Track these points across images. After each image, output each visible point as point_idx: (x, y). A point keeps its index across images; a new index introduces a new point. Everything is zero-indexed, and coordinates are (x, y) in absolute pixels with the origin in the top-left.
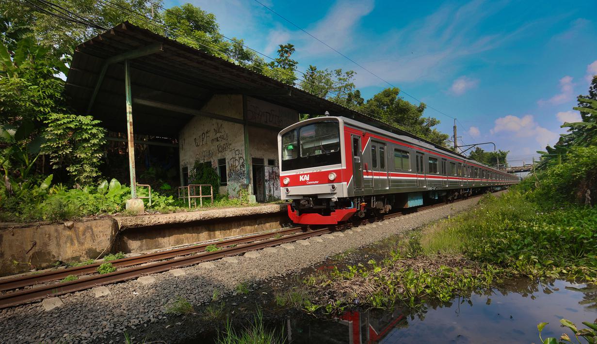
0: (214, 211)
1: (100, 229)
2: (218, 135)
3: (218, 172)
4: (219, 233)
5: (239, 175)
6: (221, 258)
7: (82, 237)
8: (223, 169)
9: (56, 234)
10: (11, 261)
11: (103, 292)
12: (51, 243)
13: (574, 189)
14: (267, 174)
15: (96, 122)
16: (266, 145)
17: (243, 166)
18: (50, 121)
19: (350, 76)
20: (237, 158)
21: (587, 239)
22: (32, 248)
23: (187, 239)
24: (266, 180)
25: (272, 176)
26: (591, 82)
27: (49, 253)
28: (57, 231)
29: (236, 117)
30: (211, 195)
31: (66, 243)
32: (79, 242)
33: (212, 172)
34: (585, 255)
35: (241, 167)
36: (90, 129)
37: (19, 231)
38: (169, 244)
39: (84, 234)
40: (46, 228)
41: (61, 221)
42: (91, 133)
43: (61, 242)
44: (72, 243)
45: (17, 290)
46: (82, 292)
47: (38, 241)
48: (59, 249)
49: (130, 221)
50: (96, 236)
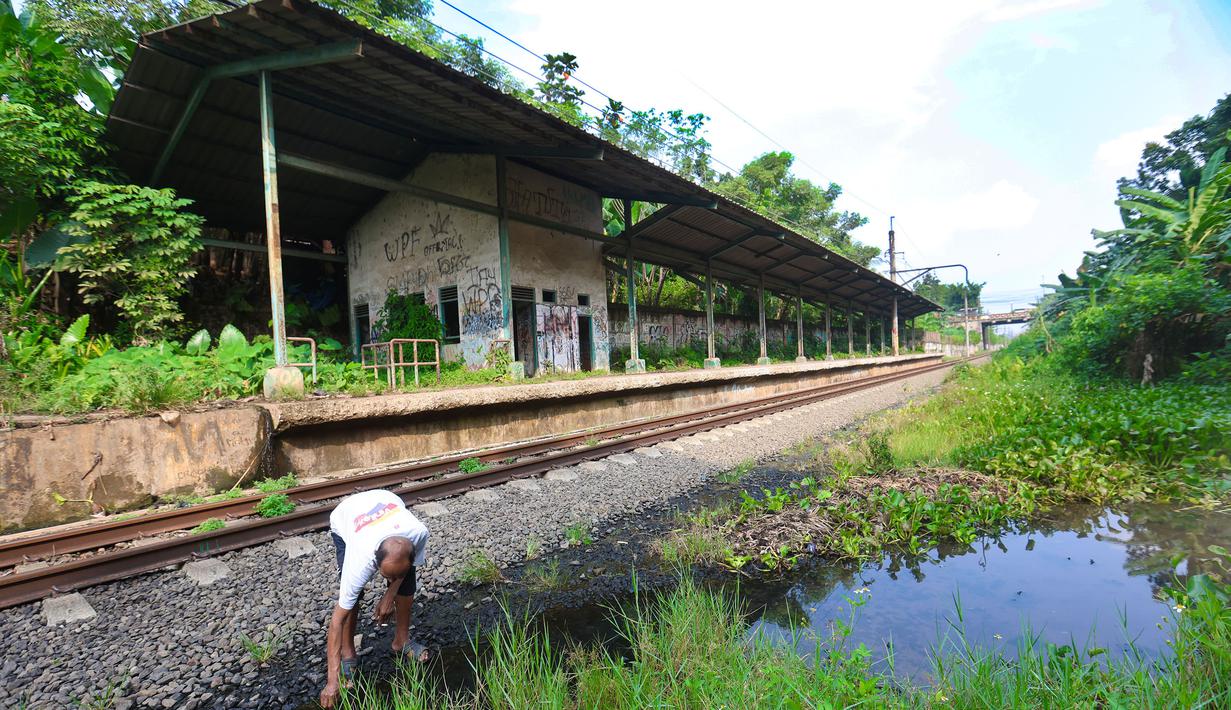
0: (459, 391)
1: (235, 427)
2: (440, 238)
3: (439, 314)
4: (467, 438)
5: (489, 322)
6: (504, 483)
7: (198, 445)
8: (451, 309)
9: (143, 439)
10: (49, 495)
11: (302, 549)
12: (134, 458)
13: (1121, 352)
14: (540, 320)
15: (184, 202)
16: (539, 261)
17: (497, 302)
18: (80, 198)
19: (697, 124)
20: (484, 286)
21: (1178, 435)
22: (93, 467)
23: (407, 449)
24: (539, 332)
25: (550, 324)
26: (1141, 153)
27: (130, 479)
28: (145, 430)
29: (480, 200)
30: (435, 360)
31: (164, 456)
32: (192, 455)
33: (426, 316)
34: (1174, 463)
35: (491, 305)
36: (170, 218)
37: (65, 430)
38: (372, 460)
39: (201, 439)
40: (124, 424)
41: (153, 410)
42: (173, 225)
43: (155, 455)
44: (177, 458)
45: (100, 550)
46: (257, 549)
47: (106, 454)
48: (150, 470)
49: (299, 411)
50: (225, 443)
